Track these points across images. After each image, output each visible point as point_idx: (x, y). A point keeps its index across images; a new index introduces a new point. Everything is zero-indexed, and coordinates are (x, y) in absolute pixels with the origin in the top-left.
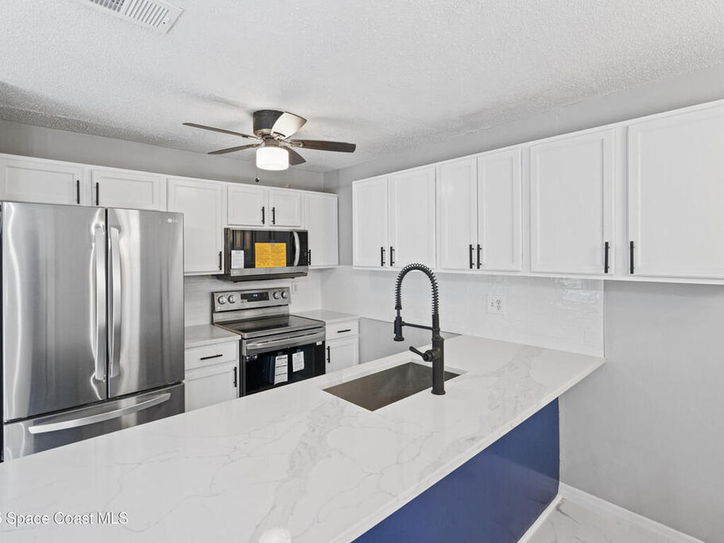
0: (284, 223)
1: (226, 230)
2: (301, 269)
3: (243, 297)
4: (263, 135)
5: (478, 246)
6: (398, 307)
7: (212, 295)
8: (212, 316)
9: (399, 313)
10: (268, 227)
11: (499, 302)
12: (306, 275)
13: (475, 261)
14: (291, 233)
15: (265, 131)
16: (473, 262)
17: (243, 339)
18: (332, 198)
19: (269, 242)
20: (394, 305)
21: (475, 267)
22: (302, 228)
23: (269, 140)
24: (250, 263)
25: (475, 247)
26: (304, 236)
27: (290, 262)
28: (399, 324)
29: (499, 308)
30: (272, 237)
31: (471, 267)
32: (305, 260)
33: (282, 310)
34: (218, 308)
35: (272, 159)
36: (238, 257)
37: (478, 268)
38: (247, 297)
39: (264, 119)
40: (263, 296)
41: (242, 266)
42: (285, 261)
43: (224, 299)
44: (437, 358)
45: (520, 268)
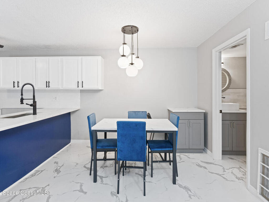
5: (49, 81)
6: (22, 95)
9: (22, 97)
11: (56, 98)
13: (48, 85)
16: (47, 86)
20: (20, 94)
21: (48, 87)
25: (48, 82)
28: (22, 99)
29: (56, 99)
31: (47, 87)
37: (49, 87)
44: (34, 105)
45: (60, 87)
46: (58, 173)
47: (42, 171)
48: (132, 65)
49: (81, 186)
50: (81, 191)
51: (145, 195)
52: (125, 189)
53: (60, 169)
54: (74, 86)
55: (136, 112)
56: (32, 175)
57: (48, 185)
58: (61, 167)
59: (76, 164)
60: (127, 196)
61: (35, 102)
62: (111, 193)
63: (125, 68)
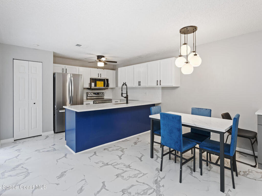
0: (103, 77)
1: (90, 78)
2: (107, 87)
3: (94, 93)
4: (99, 60)
7: (87, 93)
8: (87, 98)
9: (122, 92)
10: (99, 78)
12: (108, 89)
14: (105, 79)
15: (99, 59)
17: (94, 101)
18: (114, 71)
19: (100, 81)
20: (121, 90)
22: (107, 78)
23: (100, 61)
24: (95, 85)
25: (140, 82)
26: (107, 80)
27: (104, 86)
28: (122, 94)
29: (146, 94)
30: (100, 80)
32: (108, 86)
33: (102, 97)
34: (88, 96)
35: (101, 64)
36: (93, 84)
37: (140, 85)
38: (95, 94)
39: (99, 57)
40: (98, 94)
41: (94, 86)
42: (103, 86)
43: (90, 94)
44: (127, 97)
45: (146, 85)
46: (135, 145)
47: (128, 140)
48: (187, 64)
49: (142, 156)
50: (140, 159)
51: (181, 182)
52: (169, 171)
53: (137, 142)
54: (155, 85)
55: (199, 109)
56: (123, 141)
57: (126, 149)
58: (139, 142)
59: (148, 143)
60: (166, 176)
61: (127, 95)
62: (156, 169)
63: (180, 67)
